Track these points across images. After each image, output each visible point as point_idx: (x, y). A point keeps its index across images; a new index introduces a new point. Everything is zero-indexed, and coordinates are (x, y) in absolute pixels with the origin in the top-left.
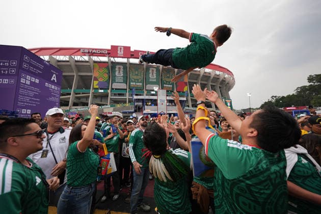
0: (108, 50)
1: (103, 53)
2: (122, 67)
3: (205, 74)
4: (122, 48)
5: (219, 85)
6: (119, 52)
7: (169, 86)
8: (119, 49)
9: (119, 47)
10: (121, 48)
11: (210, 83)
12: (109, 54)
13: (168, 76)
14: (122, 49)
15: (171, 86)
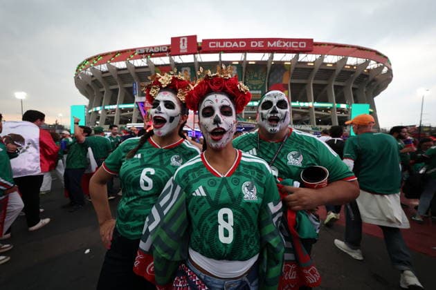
0: (168, 46)
1: (162, 52)
2: (188, 69)
3: (323, 67)
4: (186, 39)
5: (352, 86)
6: (181, 47)
7: (257, 92)
8: (181, 42)
9: (182, 39)
10: (184, 40)
11: (334, 83)
12: (169, 51)
13: (256, 76)
14: (186, 42)
15: (260, 92)
